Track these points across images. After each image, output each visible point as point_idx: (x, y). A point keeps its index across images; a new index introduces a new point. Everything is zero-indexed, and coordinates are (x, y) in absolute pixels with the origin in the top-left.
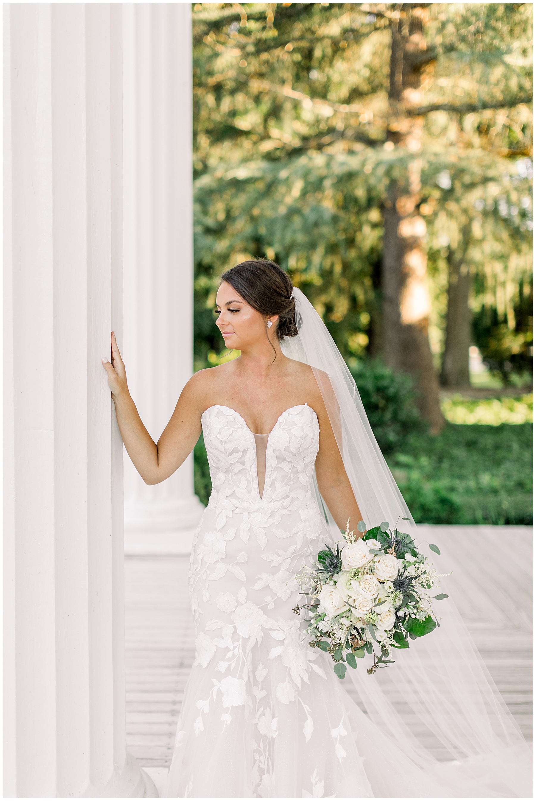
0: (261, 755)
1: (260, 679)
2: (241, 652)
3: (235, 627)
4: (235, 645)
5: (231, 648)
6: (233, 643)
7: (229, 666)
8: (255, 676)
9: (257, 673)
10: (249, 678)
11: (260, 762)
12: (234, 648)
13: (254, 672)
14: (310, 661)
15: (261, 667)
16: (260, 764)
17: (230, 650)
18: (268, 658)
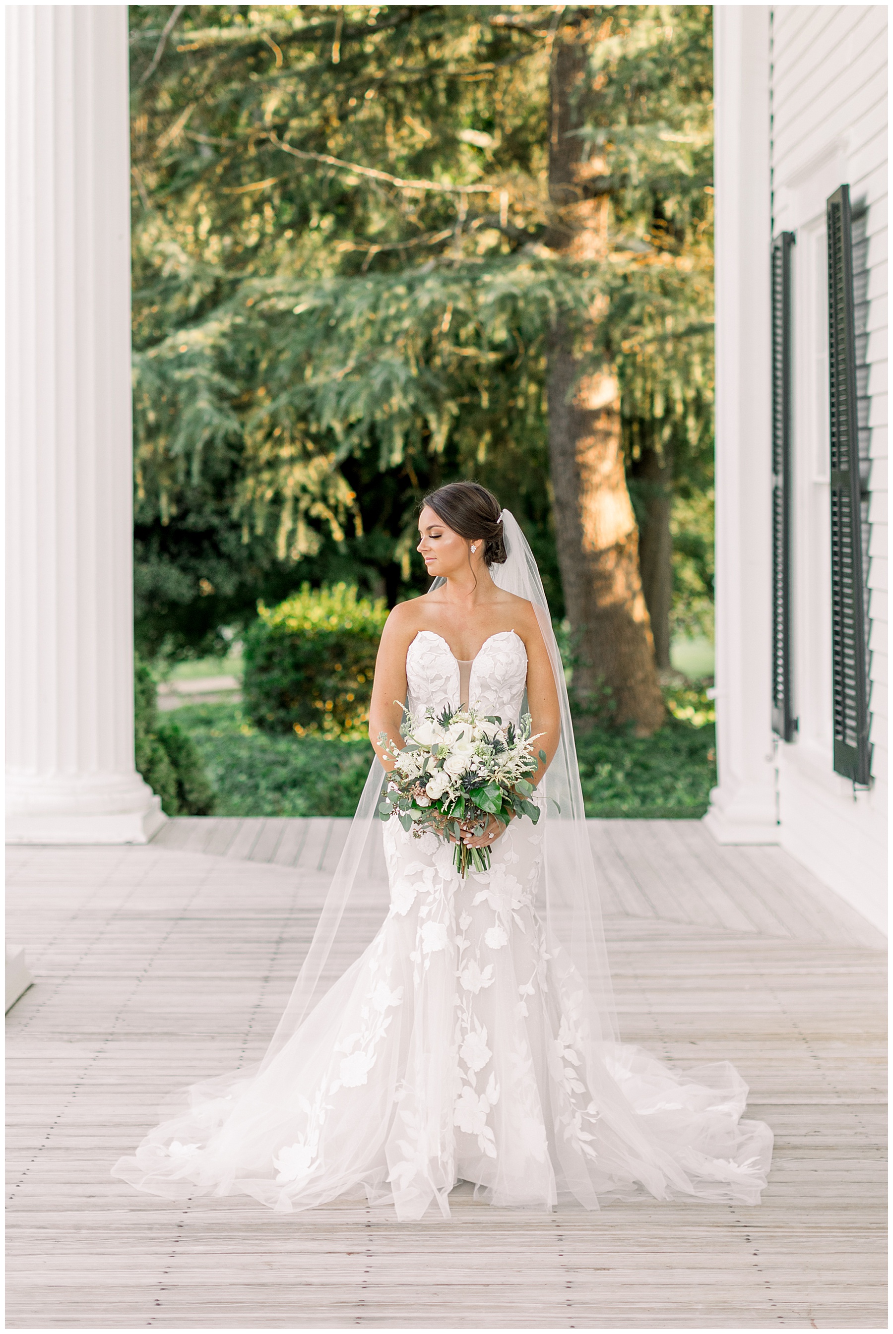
0: (463, 1012)
1: (464, 927)
2: (443, 895)
3: (436, 870)
4: (436, 889)
5: (432, 892)
6: (434, 887)
7: (430, 911)
8: (458, 924)
9: (461, 920)
10: (451, 922)
11: (463, 1020)
12: (435, 891)
13: (457, 919)
14: (513, 910)
15: (464, 915)
16: (463, 1023)
17: (430, 894)
18: (472, 905)
